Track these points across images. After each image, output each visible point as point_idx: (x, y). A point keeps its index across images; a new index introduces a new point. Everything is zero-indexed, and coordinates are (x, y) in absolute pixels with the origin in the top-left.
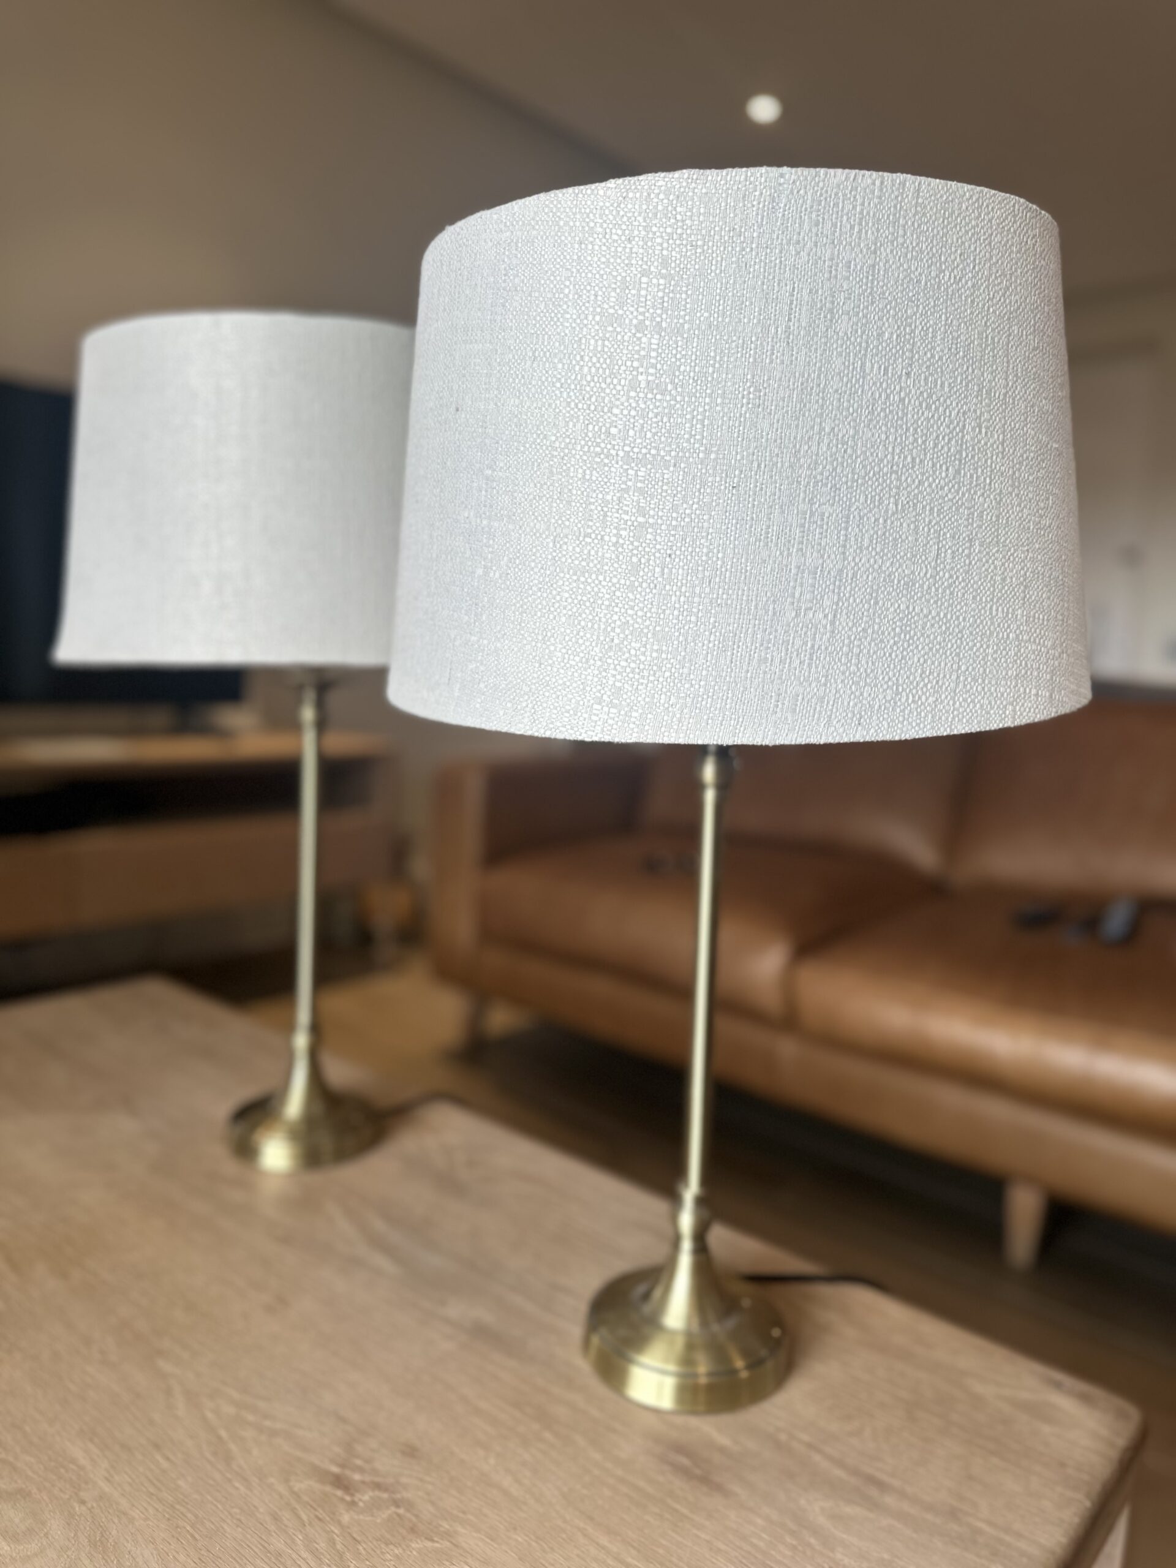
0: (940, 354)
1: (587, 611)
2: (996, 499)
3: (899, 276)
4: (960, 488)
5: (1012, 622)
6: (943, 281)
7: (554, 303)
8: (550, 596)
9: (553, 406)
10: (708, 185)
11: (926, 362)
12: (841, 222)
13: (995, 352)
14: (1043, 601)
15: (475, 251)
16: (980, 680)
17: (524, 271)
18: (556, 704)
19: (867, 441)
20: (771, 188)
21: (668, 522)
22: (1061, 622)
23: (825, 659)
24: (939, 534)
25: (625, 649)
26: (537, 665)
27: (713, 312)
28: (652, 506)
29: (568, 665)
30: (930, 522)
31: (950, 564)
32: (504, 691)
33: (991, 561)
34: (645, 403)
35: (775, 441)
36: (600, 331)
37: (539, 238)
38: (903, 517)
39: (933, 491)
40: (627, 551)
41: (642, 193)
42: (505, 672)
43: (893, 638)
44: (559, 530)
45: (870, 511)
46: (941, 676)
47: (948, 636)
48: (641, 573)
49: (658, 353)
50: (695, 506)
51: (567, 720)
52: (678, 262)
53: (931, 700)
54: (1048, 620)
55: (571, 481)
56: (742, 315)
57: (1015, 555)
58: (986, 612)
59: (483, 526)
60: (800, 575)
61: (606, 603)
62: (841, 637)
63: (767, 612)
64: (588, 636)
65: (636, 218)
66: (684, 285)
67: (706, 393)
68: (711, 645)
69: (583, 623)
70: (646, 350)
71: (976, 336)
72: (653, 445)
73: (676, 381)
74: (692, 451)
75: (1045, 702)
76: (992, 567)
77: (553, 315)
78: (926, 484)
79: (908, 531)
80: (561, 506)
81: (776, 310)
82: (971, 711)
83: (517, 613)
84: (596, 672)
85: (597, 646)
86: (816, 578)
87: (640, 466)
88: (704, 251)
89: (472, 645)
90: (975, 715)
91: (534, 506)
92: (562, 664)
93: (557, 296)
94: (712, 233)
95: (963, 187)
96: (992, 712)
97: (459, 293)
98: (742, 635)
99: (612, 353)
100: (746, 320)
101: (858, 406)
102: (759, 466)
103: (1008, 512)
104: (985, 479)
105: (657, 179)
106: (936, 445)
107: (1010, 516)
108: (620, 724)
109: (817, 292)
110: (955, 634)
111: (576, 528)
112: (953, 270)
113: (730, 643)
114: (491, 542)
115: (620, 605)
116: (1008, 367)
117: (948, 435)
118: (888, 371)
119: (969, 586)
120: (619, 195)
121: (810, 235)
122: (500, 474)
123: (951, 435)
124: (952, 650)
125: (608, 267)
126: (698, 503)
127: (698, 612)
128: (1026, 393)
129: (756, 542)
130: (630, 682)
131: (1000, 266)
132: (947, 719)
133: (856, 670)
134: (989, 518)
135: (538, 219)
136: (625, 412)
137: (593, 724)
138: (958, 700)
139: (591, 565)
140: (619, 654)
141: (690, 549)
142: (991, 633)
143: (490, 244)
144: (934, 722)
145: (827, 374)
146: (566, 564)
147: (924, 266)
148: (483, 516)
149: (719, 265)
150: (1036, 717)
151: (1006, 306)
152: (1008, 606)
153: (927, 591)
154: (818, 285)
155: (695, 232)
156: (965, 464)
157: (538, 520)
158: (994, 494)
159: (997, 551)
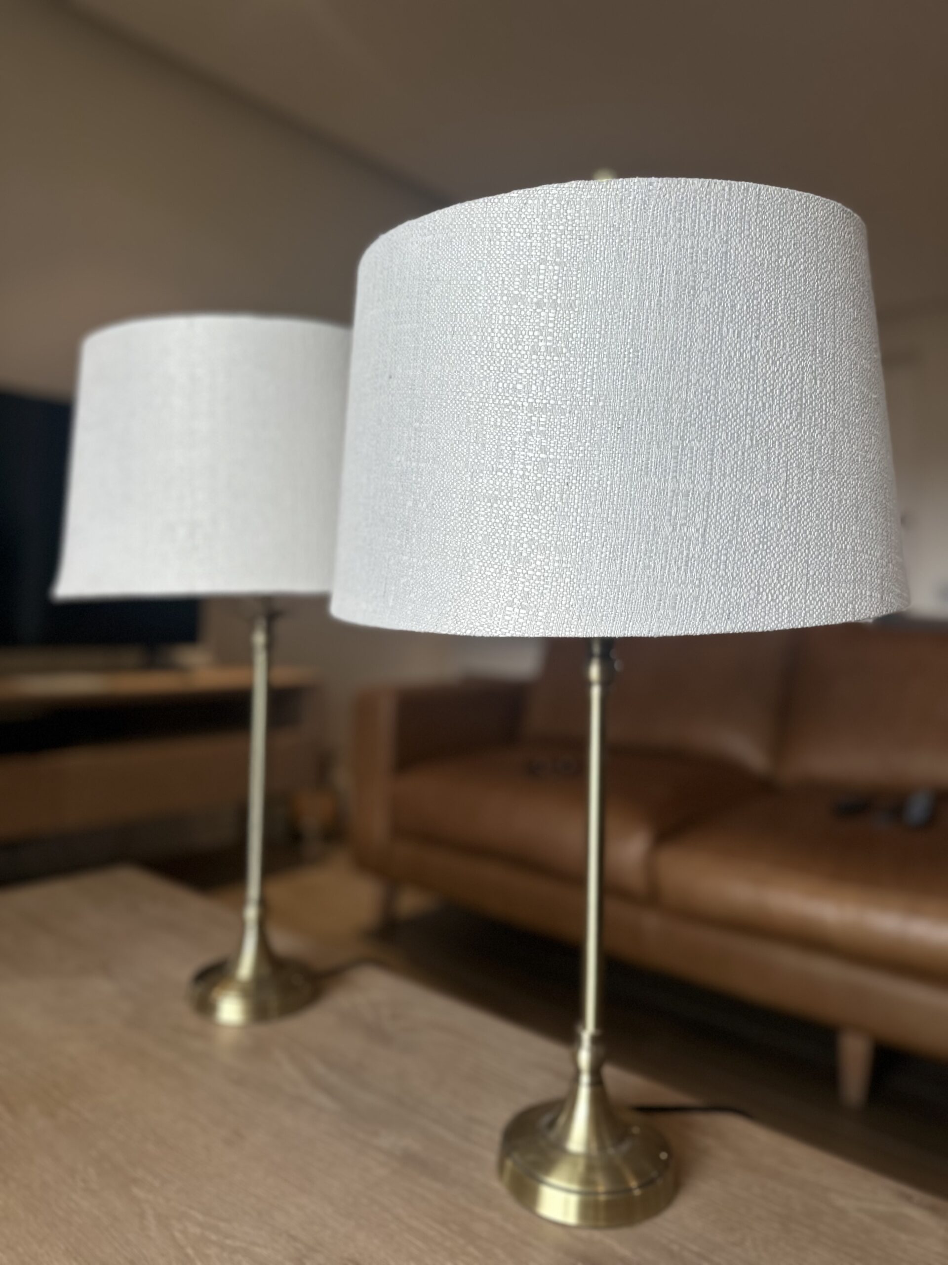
0: (782, 321)
1: (500, 531)
2: (831, 437)
3: (746, 261)
4: (802, 427)
5: (848, 536)
6: (781, 265)
7: (469, 288)
8: (469, 520)
9: (470, 370)
10: (592, 192)
11: (770, 328)
12: (699, 219)
13: (825, 320)
14: (872, 520)
15: (404, 252)
16: (825, 583)
17: (444, 264)
18: (475, 608)
19: (725, 390)
20: (642, 194)
21: (566, 458)
22: (886, 538)
23: (698, 565)
24: (787, 464)
25: (532, 561)
26: (458, 576)
27: (598, 290)
28: (552, 445)
29: (484, 576)
30: (779, 454)
31: (797, 488)
32: (431, 599)
33: (829, 486)
34: (545, 364)
35: (652, 391)
36: (507, 309)
37: (456, 238)
38: (757, 451)
39: (781, 430)
40: (532, 481)
41: (539, 200)
42: (432, 583)
43: (754, 548)
44: (475, 467)
45: (731, 446)
46: (794, 579)
47: (798, 547)
48: (544, 499)
49: (554, 324)
50: (587, 444)
51: (484, 620)
52: (569, 252)
53: (787, 598)
54: (876, 535)
55: (485, 428)
56: (622, 292)
57: (848, 482)
58: (827, 527)
59: (412, 467)
60: (675, 497)
61: (516, 524)
62: (710, 547)
63: (649, 528)
64: (501, 551)
65: (534, 219)
66: (574, 270)
67: (594, 354)
68: (603, 556)
69: (496, 541)
70: (545, 322)
71: (809, 308)
72: (552, 396)
73: (570, 345)
74: (584, 400)
75: (878, 602)
76: (830, 491)
77: (468, 298)
78: (775, 424)
79: (762, 461)
80: (477, 448)
81: (649, 288)
82: (819, 608)
83: (442, 535)
84: (508, 580)
85: (508, 559)
86: (688, 500)
87: (541, 413)
88: (590, 243)
89: (404, 563)
90: (823, 611)
91: (454, 449)
92: (480, 575)
93: (471, 282)
94: (596, 229)
95: (794, 193)
96: (836, 609)
97: (391, 285)
98: (629, 547)
99: (517, 325)
100: (625, 296)
101: (718, 362)
102: (639, 411)
103: (841, 447)
104: (821, 420)
105: (551, 188)
106: (781, 393)
107: (842, 451)
108: (528, 622)
109: (682, 273)
110: (803, 545)
111: (489, 465)
112: (788, 257)
113: (619, 554)
114: (419, 480)
115: (527, 525)
116: (835, 332)
117: (791, 385)
118: (741, 334)
119: (813, 506)
120: (520, 202)
121: (674, 229)
122: (427, 425)
123: (793, 385)
124: (802, 558)
125: (513, 258)
126: (590, 441)
127: (592, 529)
128: (850, 353)
129: (638, 471)
130: (536, 588)
131: (825, 254)
132: (800, 614)
133: (724, 574)
134: (826, 451)
135: (455, 223)
136: (529, 371)
137: (506, 623)
138: (809, 599)
139: (503, 494)
140: (527, 564)
141: (584, 478)
142: (833, 545)
143: (416, 245)
144: (790, 617)
145: (692, 337)
146: (482, 494)
147: (766, 253)
148: (413, 459)
149: (602, 254)
150: (871, 614)
151: (831, 285)
152: (844, 523)
153: (779, 510)
154: (682, 267)
155: (582, 228)
156: (805, 408)
157: (458, 460)
158: (829, 432)
159: (834, 479)
